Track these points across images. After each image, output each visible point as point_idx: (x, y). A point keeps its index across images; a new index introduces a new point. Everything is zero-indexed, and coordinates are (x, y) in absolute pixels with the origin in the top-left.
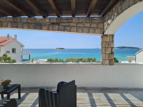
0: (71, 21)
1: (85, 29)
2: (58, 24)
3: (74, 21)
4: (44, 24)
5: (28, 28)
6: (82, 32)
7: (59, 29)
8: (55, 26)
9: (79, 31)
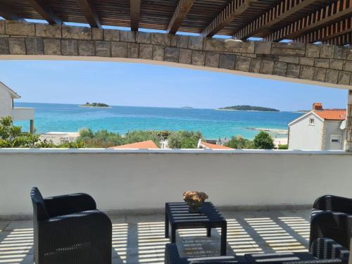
0: (303, 53)
1: (332, 73)
2: (274, 58)
3: (310, 54)
4: (241, 57)
5: (205, 65)
6: (325, 81)
7: (276, 70)
8: (267, 63)
9: (319, 78)
